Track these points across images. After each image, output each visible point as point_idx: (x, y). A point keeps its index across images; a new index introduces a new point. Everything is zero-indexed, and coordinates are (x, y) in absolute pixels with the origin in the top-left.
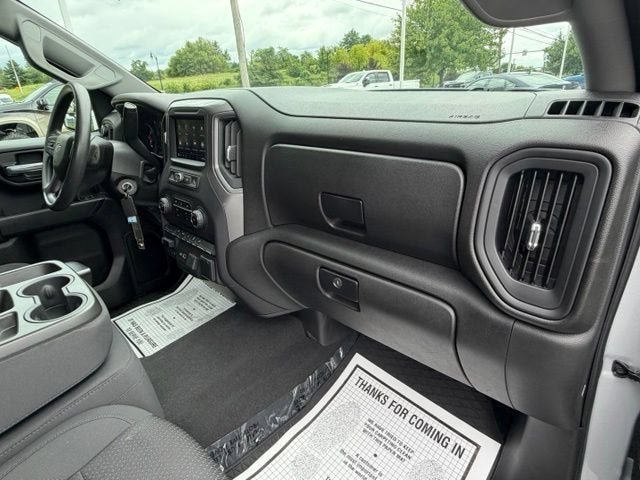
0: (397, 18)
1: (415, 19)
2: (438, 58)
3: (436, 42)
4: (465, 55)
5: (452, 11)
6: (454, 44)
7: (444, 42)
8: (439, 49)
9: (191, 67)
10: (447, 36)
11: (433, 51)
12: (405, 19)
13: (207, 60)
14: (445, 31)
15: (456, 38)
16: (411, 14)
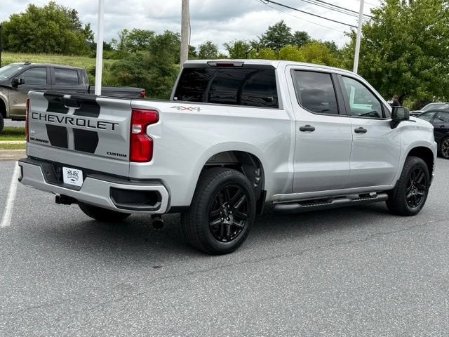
0: (350, 32)
1: (370, 37)
2: (396, 82)
3: (395, 65)
4: (428, 83)
5: (415, 35)
6: (417, 69)
7: (404, 66)
8: (398, 73)
9: (29, 40)
10: (408, 61)
11: (390, 75)
12: (360, 36)
13: (56, 33)
14: (407, 55)
15: (418, 64)
16: (367, 31)
